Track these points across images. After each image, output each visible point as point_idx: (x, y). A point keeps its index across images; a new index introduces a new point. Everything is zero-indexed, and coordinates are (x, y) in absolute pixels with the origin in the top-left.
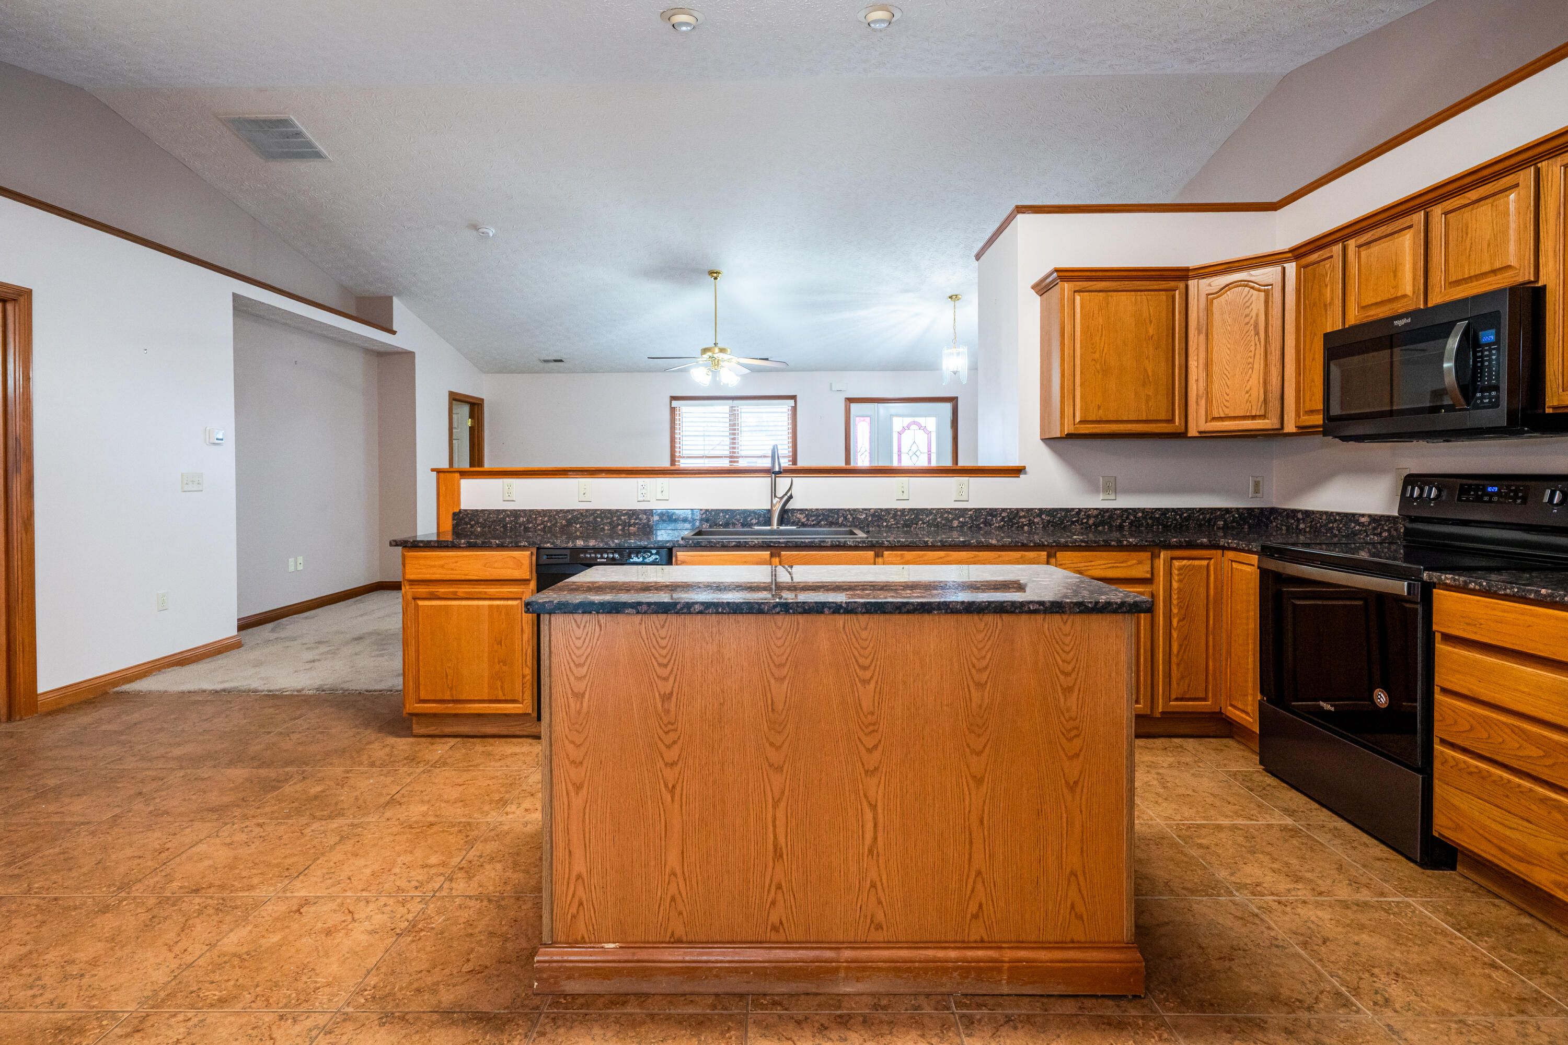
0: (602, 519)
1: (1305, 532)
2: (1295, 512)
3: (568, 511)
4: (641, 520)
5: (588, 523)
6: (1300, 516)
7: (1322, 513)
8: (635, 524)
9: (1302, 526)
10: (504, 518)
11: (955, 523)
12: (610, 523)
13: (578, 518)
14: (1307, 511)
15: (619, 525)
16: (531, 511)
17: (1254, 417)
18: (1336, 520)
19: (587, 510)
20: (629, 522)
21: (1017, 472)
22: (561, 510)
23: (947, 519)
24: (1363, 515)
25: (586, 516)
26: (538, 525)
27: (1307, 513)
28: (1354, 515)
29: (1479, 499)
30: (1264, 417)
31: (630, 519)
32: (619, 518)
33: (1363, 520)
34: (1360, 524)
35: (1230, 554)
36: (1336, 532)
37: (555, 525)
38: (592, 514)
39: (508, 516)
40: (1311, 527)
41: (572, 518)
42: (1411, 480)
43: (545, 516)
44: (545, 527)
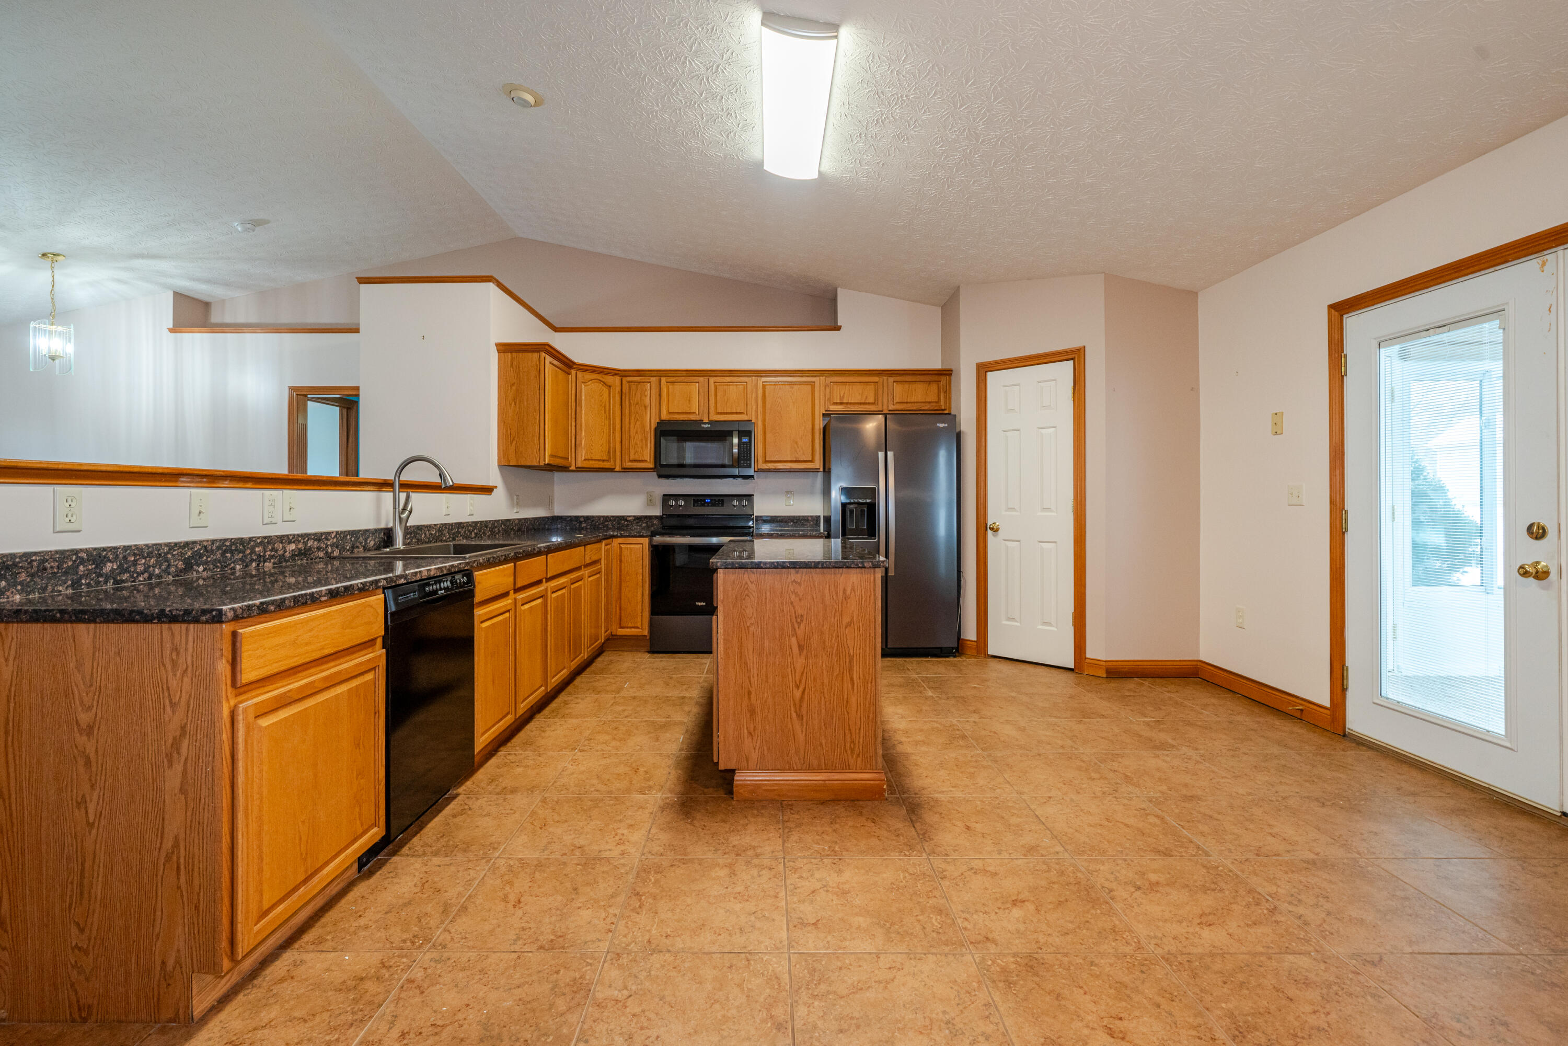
0: (232, 552)
1: (587, 528)
2: (577, 518)
3: (187, 544)
4: (276, 551)
5: (214, 562)
6: (582, 519)
7: (599, 517)
8: (271, 557)
9: (583, 525)
10: (75, 568)
11: (473, 535)
12: (242, 560)
13: (201, 556)
14: (587, 517)
15: (252, 560)
16: (126, 548)
17: (603, 461)
18: (610, 520)
19: (213, 542)
20: (264, 556)
21: (488, 490)
22: (176, 544)
23: (469, 531)
24: (630, 516)
25: (212, 551)
26: (139, 574)
27: (587, 518)
28: (623, 516)
29: (703, 505)
30: (608, 461)
31: (265, 552)
32: (253, 552)
33: (630, 518)
34: (627, 521)
35: (620, 540)
36: (610, 526)
37: (167, 571)
38: (218, 548)
39: (82, 562)
40: (591, 525)
41: (192, 557)
42: (667, 497)
43: (150, 555)
44: (150, 578)
